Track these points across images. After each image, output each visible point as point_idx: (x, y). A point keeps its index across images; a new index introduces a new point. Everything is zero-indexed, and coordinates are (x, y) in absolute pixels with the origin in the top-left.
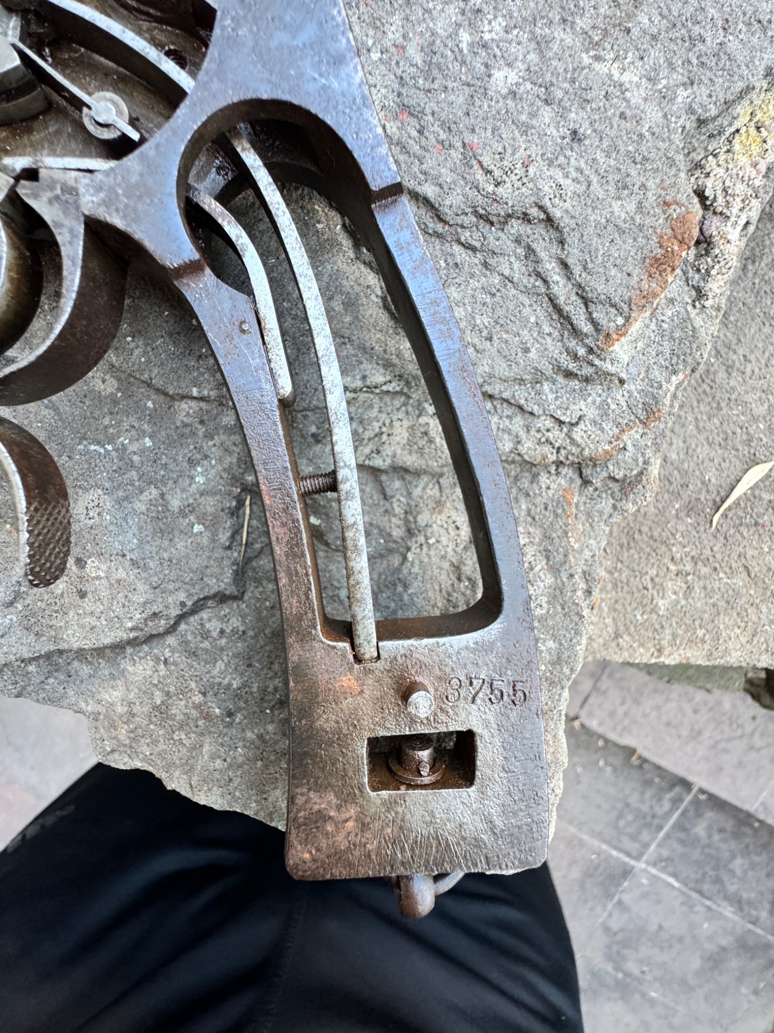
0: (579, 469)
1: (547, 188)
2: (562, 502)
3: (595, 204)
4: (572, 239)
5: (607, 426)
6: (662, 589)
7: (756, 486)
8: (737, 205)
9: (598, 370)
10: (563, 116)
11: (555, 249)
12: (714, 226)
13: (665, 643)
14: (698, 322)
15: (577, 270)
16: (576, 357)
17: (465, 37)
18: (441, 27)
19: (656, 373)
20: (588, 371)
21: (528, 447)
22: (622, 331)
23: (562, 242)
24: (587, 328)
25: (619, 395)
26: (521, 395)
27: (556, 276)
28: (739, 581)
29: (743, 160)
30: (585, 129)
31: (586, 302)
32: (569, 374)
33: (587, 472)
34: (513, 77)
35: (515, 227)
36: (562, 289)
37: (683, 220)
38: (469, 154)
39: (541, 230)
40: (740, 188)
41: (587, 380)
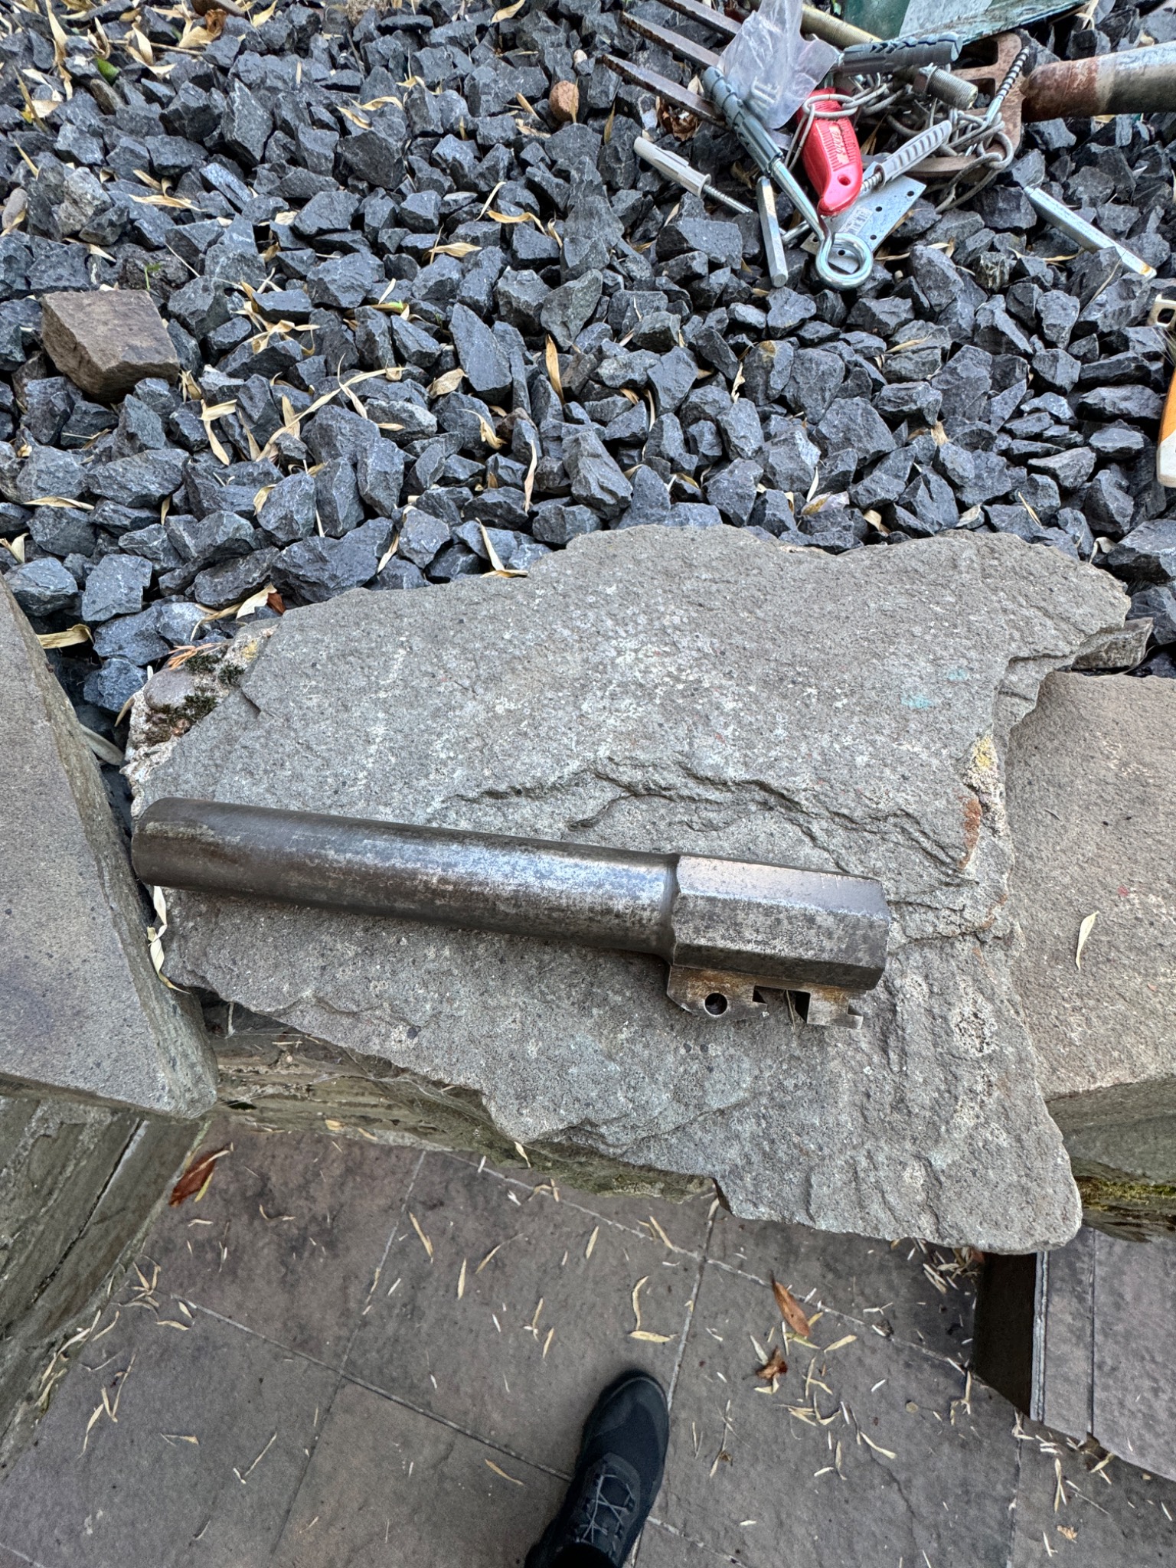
0: (975, 934)
1: (901, 801)
2: (975, 956)
3: (927, 804)
4: (923, 821)
5: (981, 908)
6: (1068, 1024)
7: (1092, 934)
8: (992, 788)
9: (963, 880)
10: (894, 770)
11: (916, 827)
12: (985, 798)
13: (1093, 1068)
14: (1001, 844)
15: (931, 834)
16: (948, 875)
17: (837, 746)
18: (824, 744)
19: (993, 875)
20: (958, 881)
21: (941, 927)
22: (967, 858)
23: (918, 823)
24: (948, 860)
25: (979, 892)
26: (927, 900)
27: (922, 839)
28: (1121, 1006)
29: (984, 768)
30: (907, 774)
31: (943, 848)
32: (948, 884)
33: (981, 936)
34: (866, 759)
35: (892, 820)
36: (926, 844)
37: (971, 803)
38: (859, 795)
39: (905, 819)
40: (989, 780)
41: (958, 885)
